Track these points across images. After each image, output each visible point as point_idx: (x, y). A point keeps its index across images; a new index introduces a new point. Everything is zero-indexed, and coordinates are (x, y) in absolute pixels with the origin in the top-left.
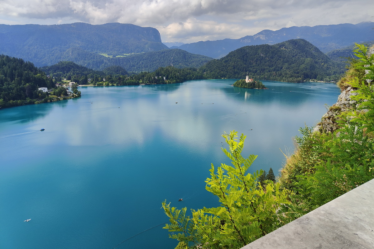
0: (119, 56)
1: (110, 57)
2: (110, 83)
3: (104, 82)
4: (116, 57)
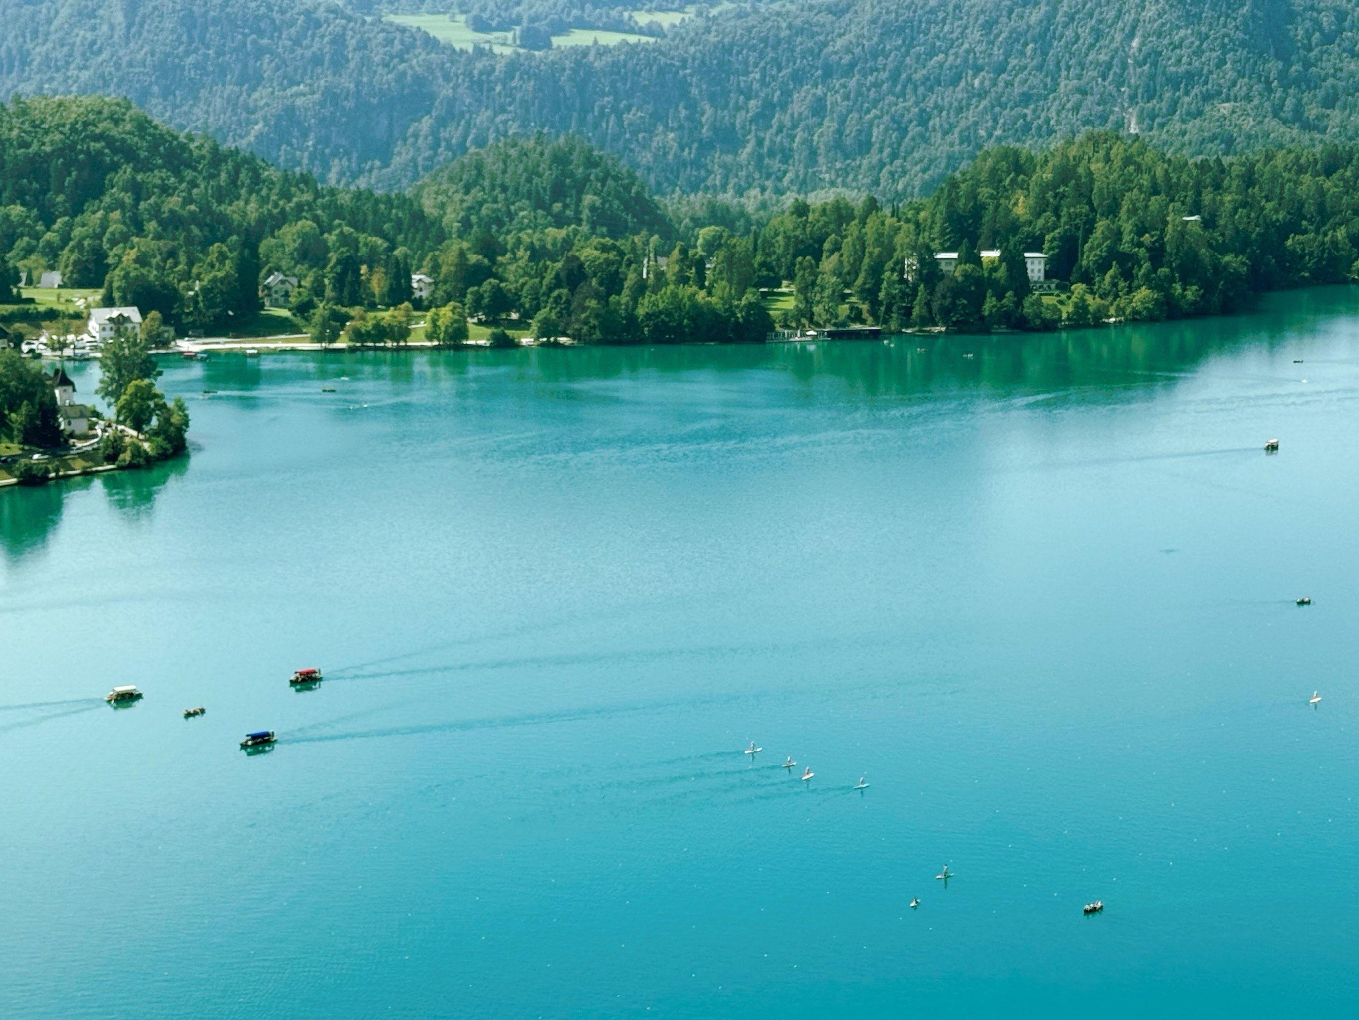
0: (581, 38)
1: (497, 50)
2: (480, 323)
3: (418, 305)
4: (548, 45)
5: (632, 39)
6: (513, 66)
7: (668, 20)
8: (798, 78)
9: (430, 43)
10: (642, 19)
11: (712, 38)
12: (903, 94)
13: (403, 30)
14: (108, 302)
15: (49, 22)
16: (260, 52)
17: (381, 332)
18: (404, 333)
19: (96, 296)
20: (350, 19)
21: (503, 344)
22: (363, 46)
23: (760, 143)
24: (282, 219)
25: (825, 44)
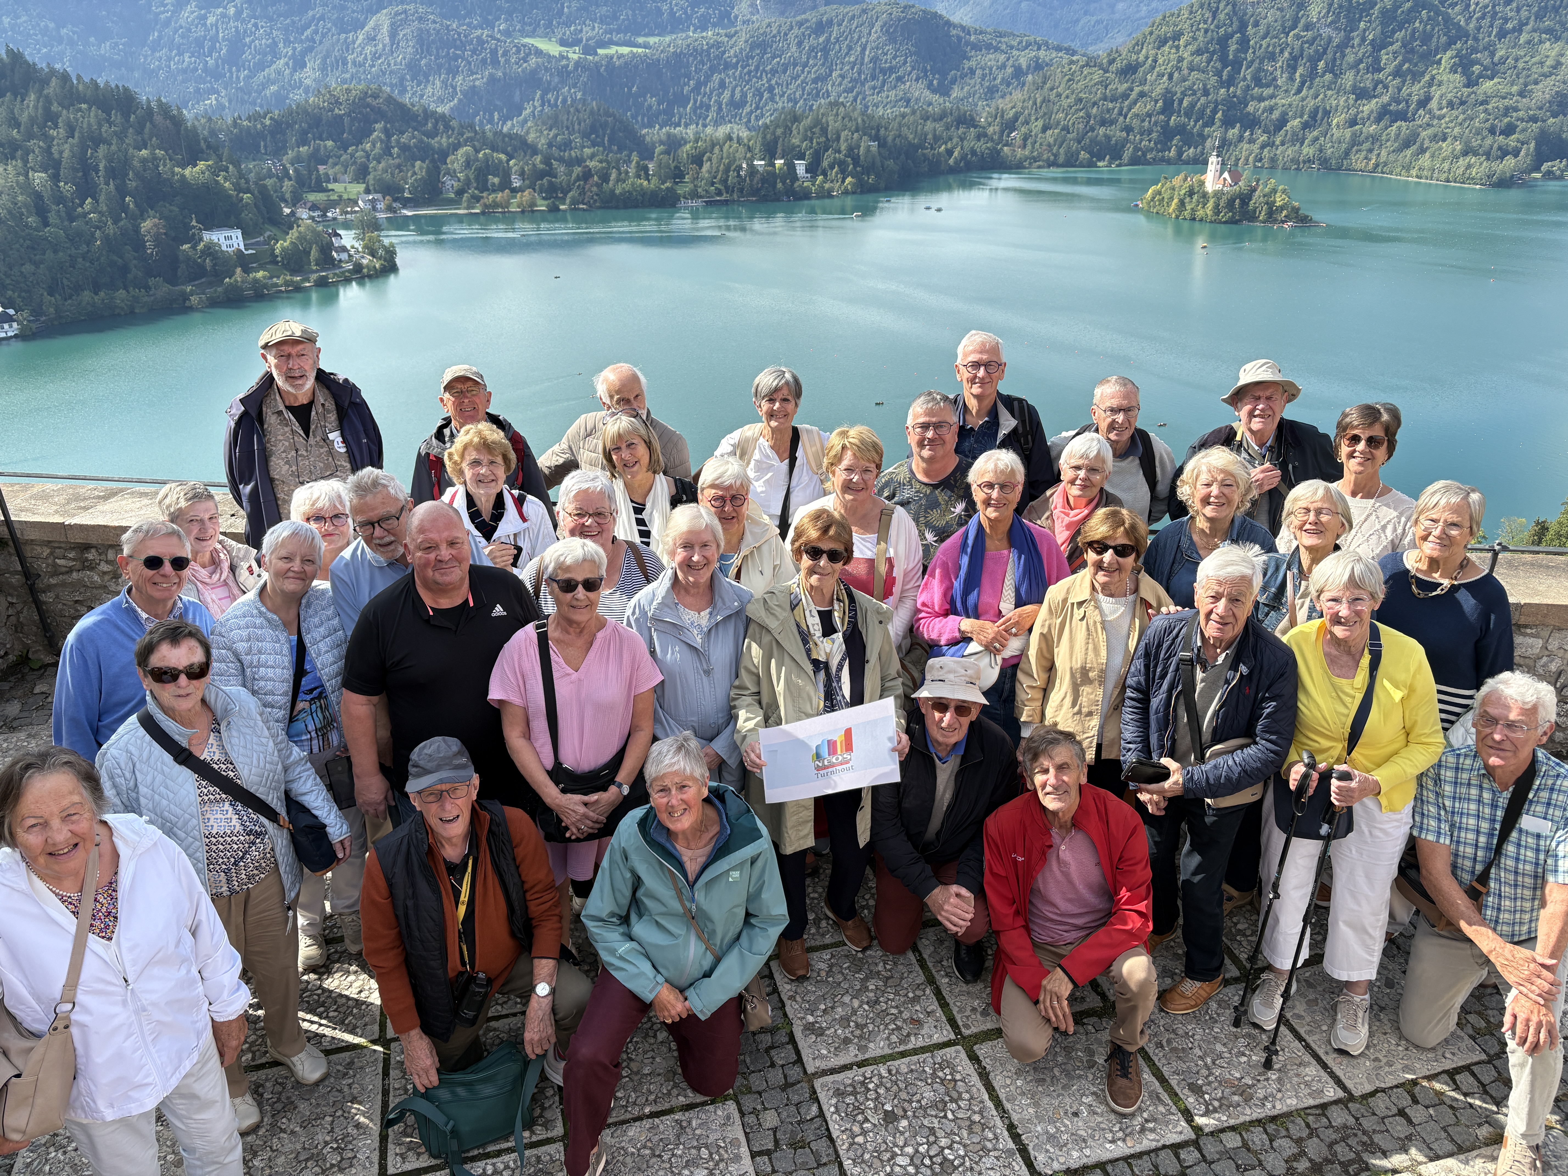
1: (570, 55)
2: (544, 199)
3: (514, 191)
4: (596, 54)
5: (635, 50)
6: (577, 64)
7: (652, 40)
8: (713, 69)
9: (539, 53)
10: (641, 40)
11: (671, 50)
12: (761, 78)
13: (524, 46)
14: (367, 191)
15: (354, 42)
16: (456, 58)
17: (496, 205)
18: (508, 204)
19: (362, 187)
20: (498, 40)
21: (554, 209)
22: (505, 54)
23: (695, 101)
24: (456, 147)
25: (724, 52)
